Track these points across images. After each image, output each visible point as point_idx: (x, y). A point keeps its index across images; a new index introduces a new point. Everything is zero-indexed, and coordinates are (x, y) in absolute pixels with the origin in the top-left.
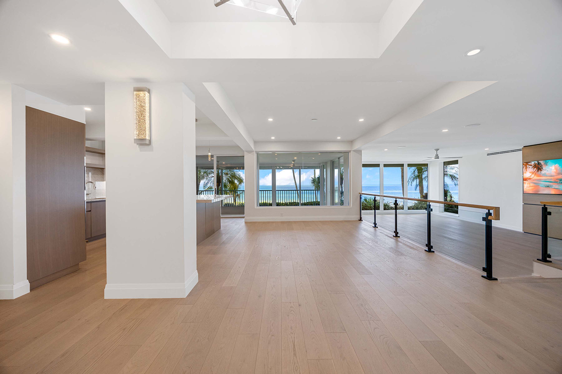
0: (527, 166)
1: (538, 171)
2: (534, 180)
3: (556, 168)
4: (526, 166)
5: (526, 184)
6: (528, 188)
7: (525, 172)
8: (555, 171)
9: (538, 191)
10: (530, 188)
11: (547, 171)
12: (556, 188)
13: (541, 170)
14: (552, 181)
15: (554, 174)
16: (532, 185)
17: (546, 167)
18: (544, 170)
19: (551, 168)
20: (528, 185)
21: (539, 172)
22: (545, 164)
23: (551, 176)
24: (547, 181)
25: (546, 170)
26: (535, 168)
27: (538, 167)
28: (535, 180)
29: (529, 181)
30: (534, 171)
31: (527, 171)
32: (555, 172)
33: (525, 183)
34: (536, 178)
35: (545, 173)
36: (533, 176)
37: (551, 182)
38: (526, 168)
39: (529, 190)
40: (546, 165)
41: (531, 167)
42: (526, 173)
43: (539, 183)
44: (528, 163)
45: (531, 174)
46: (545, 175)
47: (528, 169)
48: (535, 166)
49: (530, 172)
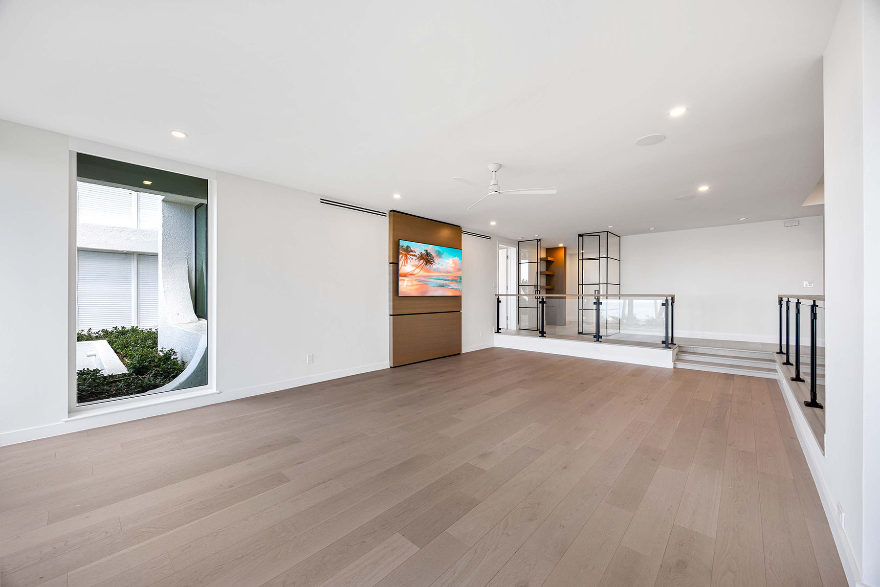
0: (408, 256)
1: (426, 264)
2: (419, 277)
3: (453, 263)
4: (406, 256)
5: (406, 281)
6: (408, 288)
7: (403, 264)
8: (453, 265)
9: (426, 292)
10: (413, 287)
11: (442, 265)
12: (455, 288)
13: (432, 264)
14: (449, 278)
15: (451, 270)
16: (415, 283)
17: (440, 260)
18: (437, 264)
19: (447, 261)
20: (410, 284)
21: (429, 266)
22: (437, 255)
23: (448, 272)
24: (441, 278)
25: (439, 264)
26: (421, 260)
27: (427, 259)
28: (422, 276)
29: (411, 278)
30: (420, 263)
31: (407, 263)
32: (452, 267)
33: (404, 280)
34: (422, 273)
35: (439, 268)
36: (418, 270)
37: (446, 280)
38: (407, 258)
39: (410, 290)
40: (440, 257)
41: (414, 258)
42: (405, 265)
43: (427, 281)
44: (410, 252)
45: (414, 268)
46: (437, 270)
47: (409, 260)
48: (421, 257)
49: (413, 266)
